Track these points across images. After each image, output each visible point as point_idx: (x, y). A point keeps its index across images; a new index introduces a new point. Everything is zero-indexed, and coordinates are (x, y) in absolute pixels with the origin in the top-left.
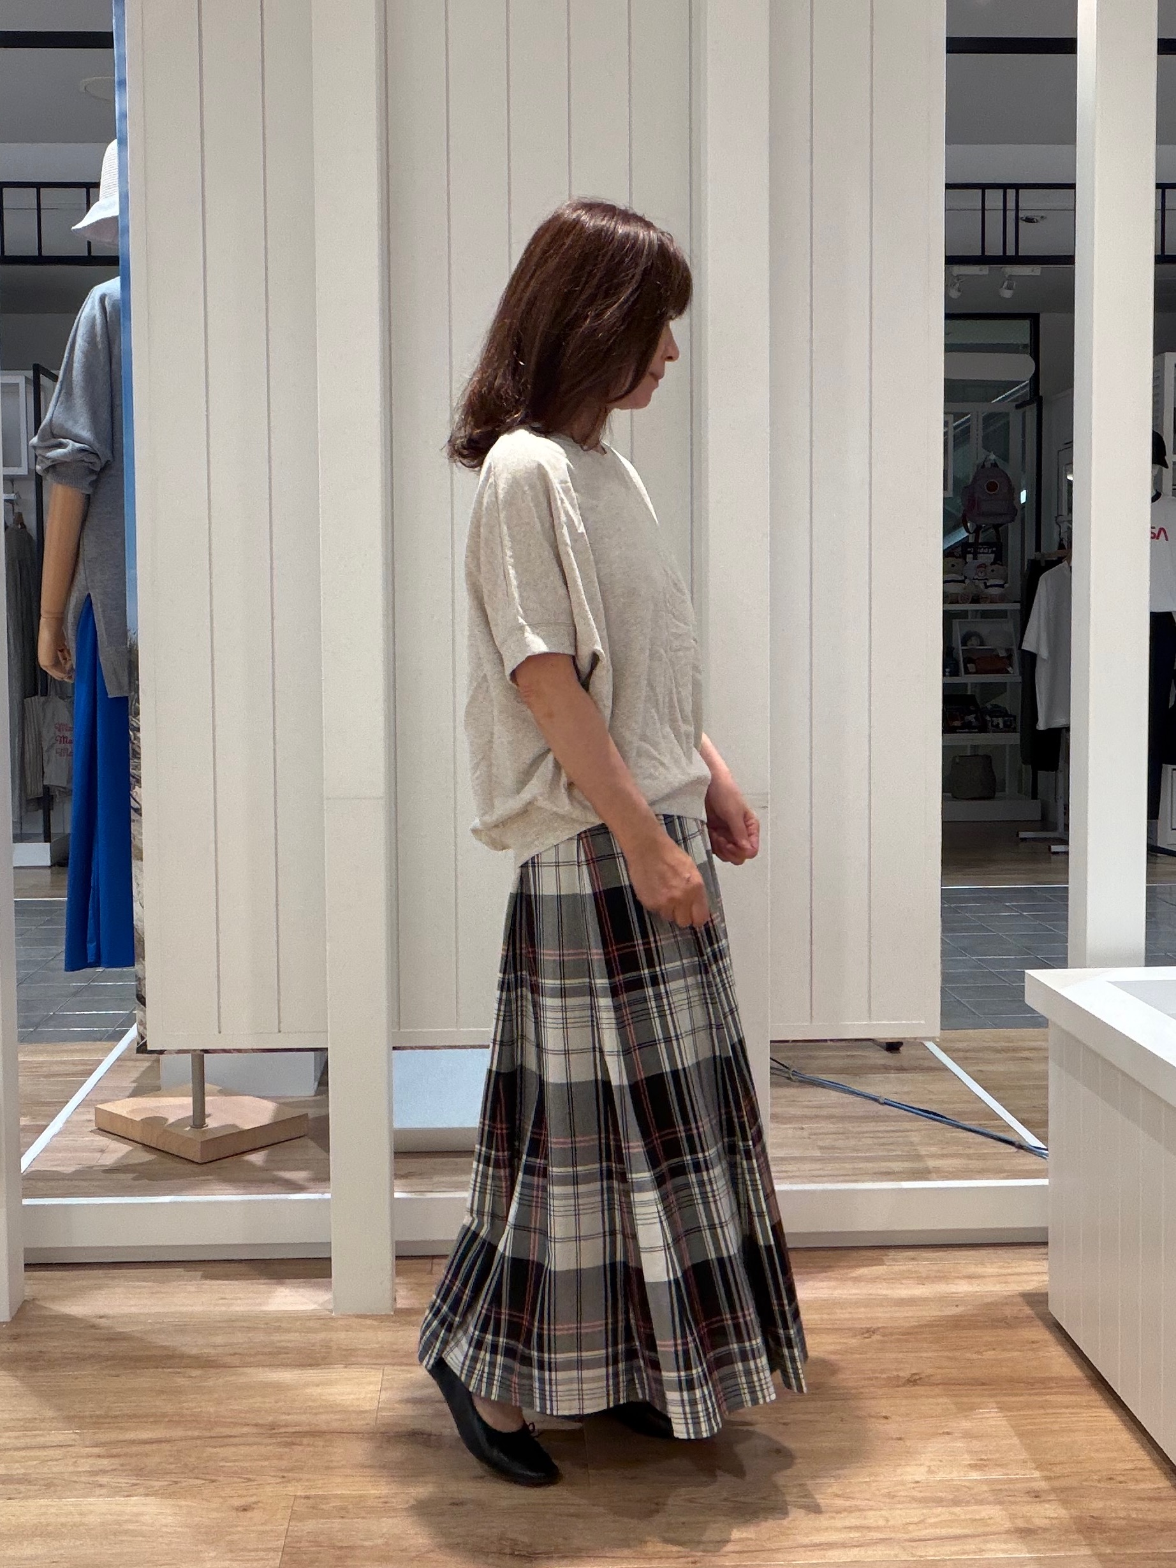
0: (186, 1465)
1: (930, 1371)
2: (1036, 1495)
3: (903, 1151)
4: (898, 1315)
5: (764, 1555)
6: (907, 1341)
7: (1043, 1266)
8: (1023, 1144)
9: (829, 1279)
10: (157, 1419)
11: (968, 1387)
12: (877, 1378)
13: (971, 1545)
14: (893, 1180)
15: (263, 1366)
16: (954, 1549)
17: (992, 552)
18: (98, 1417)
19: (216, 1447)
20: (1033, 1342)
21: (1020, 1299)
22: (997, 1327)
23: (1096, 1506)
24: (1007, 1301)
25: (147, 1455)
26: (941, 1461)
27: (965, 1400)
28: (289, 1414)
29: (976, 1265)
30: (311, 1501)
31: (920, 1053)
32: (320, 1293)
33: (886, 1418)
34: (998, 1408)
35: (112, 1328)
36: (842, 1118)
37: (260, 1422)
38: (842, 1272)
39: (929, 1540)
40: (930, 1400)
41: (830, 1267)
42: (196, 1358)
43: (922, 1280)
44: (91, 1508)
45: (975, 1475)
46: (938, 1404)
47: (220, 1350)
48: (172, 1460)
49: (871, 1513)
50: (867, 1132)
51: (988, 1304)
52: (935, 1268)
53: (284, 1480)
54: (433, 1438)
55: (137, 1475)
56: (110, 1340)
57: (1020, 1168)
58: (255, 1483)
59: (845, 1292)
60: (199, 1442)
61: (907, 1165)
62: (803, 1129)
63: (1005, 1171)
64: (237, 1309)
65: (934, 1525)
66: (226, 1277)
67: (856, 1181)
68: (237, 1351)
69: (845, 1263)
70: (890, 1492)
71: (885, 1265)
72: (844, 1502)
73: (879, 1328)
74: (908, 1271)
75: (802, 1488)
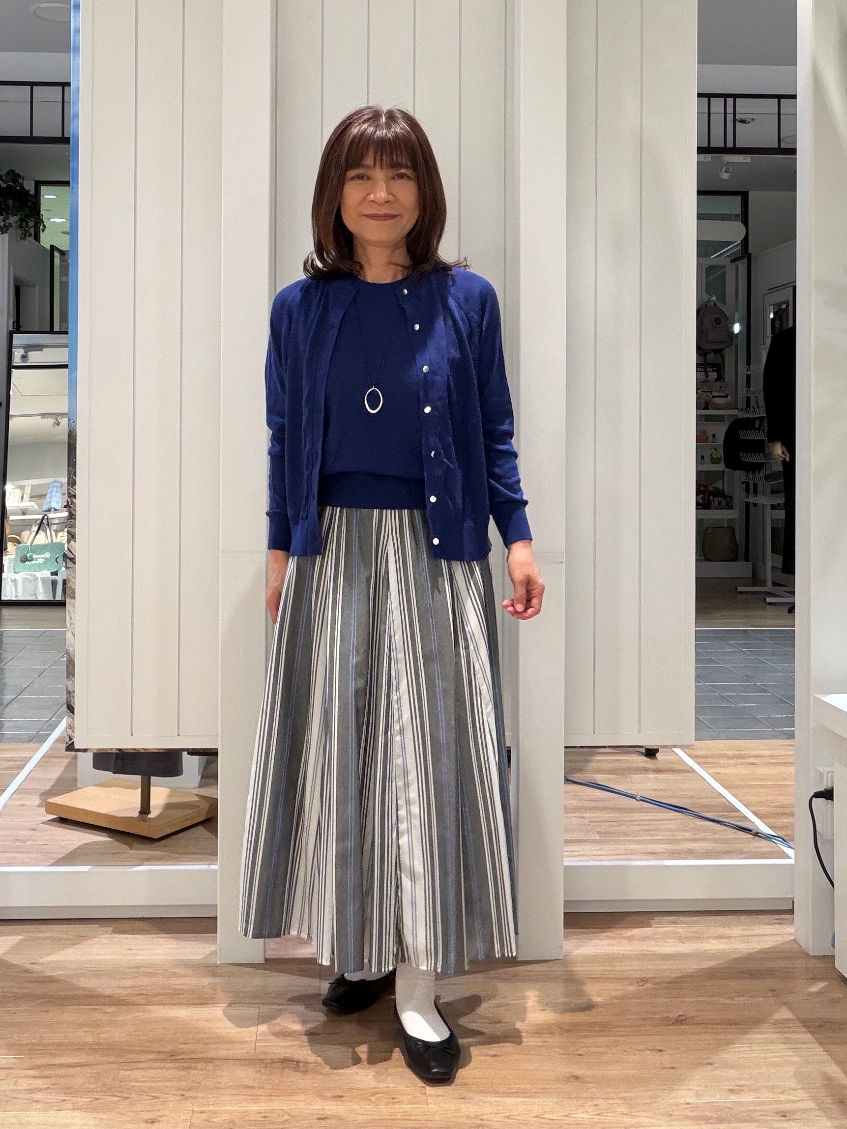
0: (104, 1085)
1: (692, 1014)
2: (783, 1115)
3: (664, 836)
4: (665, 967)
6: (673, 989)
8: (758, 831)
9: (609, 937)
10: (80, 1048)
11: (724, 1026)
12: (651, 1018)
14: (656, 859)
15: (163, 1004)
18: (32, 1044)
19: (127, 1070)
20: (773, 991)
22: (743, 978)
24: (750, 957)
25: (72, 1076)
26: (706, 1087)
27: (721, 1036)
28: (185, 1044)
29: (723, 927)
30: (205, 1116)
31: (671, 758)
32: (207, 945)
33: (660, 1051)
34: (748, 1044)
35: (41, 972)
36: (615, 809)
37: (163, 1049)
38: (619, 932)
40: (697, 1037)
41: (608, 928)
42: (109, 997)
43: (681, 939)
44: (30, 1119)
45: (733, 1098)
46: (701, 1040)
47: (129, 991)
48: (92, 1080)
50: (633, 821)
51: (736, 959)
52: (692, 930)
53: (183, 1098)
54: (301, 1064)
55: (65, 1093)
56: (42, 982)
57: (754, 850)
58: (161, 1100)
59: (622, 948)
60: (114, 1066)
61: (667, 847)
62: (584, 817)
63: (744, 853)
64: (141, 957)
66: (132, 932)
67: (629, 860)
68: (144, 992)
69: (620, 926)
70: (667, 1112)
71: (652, 927)
72: (631, 1119)
73: (650, 978)
74: (671, 932)
75: (597, 1108)
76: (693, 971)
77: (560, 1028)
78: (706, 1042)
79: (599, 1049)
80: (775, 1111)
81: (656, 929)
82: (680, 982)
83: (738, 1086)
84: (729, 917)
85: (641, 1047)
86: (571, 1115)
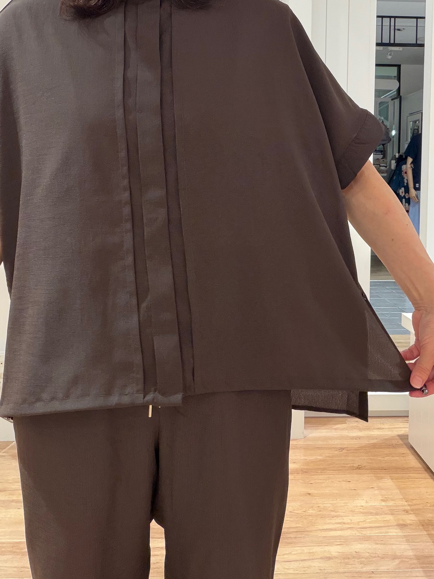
1: (365, 464)
2: (407, 511)
4: (352, 443)
5: (306, 533)
6: (356, 453)
7: (407, 425)
9: (326, 429)
11: (380, 470)
12: (345, 466)
13: (384, 530)
16: (377, 532)
17: (382, 154)
20: (403, 454)
21: (398, 437)
22: (390, 448)
23: (429, 516)
24: (392, 438)
26: (371, 498)
27: (379, 475)
29: (381, 424)
33: (349, 482)
34: (391, 478)
38: (330, 426)
39: (367, 528)
40: (366, 475)
41: (325, 424)
43: (360, 430)
45: (383, 504)
46: (368, 477)
49: (344, 518)
51: (386, 439)
52: (365, 425)
59: (332, 434)
65: (370, 523)
69: (331, 423)
70: (352, 510)
71: (346, 424)
72: (335, 513)
73: (345, 448)
74: (355, 426)
75: (319, 508)
76: (366, 444)
77: (302, 471)
78: (371, 478)
79: (320, 481)
80: (403, 509)
81: (349, 425)
82: (359, 450)
83: (385, 498)
84: (383, 419)
85: (340, 480)
86: (306, 512)
